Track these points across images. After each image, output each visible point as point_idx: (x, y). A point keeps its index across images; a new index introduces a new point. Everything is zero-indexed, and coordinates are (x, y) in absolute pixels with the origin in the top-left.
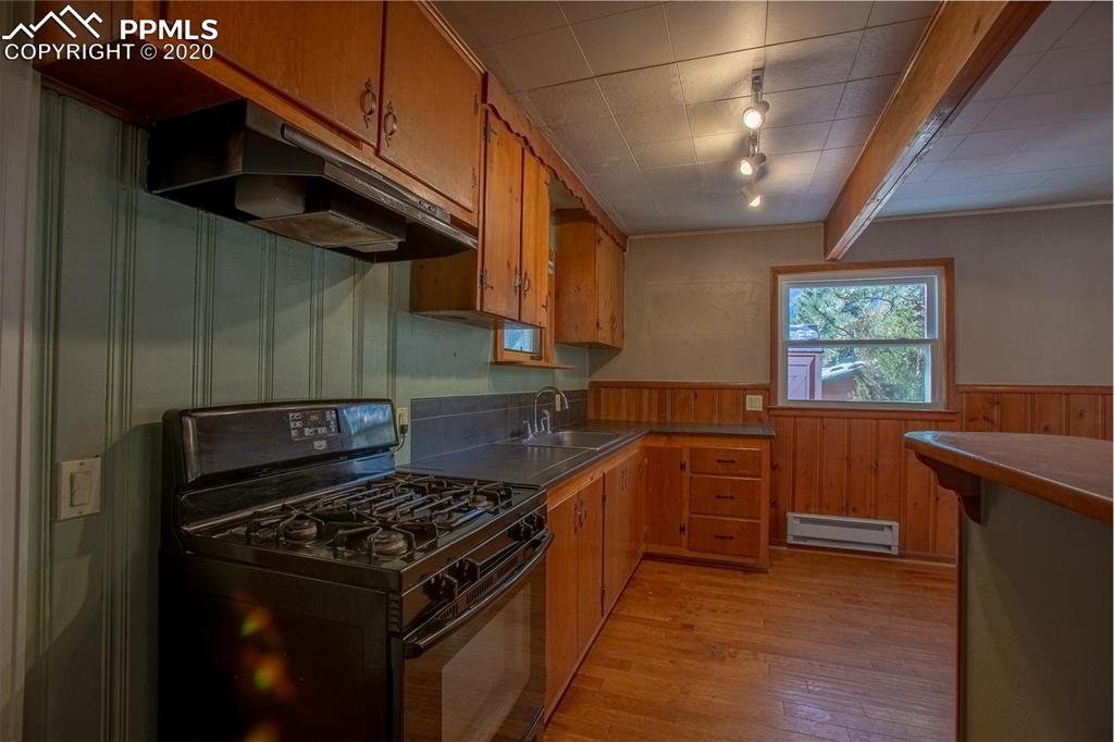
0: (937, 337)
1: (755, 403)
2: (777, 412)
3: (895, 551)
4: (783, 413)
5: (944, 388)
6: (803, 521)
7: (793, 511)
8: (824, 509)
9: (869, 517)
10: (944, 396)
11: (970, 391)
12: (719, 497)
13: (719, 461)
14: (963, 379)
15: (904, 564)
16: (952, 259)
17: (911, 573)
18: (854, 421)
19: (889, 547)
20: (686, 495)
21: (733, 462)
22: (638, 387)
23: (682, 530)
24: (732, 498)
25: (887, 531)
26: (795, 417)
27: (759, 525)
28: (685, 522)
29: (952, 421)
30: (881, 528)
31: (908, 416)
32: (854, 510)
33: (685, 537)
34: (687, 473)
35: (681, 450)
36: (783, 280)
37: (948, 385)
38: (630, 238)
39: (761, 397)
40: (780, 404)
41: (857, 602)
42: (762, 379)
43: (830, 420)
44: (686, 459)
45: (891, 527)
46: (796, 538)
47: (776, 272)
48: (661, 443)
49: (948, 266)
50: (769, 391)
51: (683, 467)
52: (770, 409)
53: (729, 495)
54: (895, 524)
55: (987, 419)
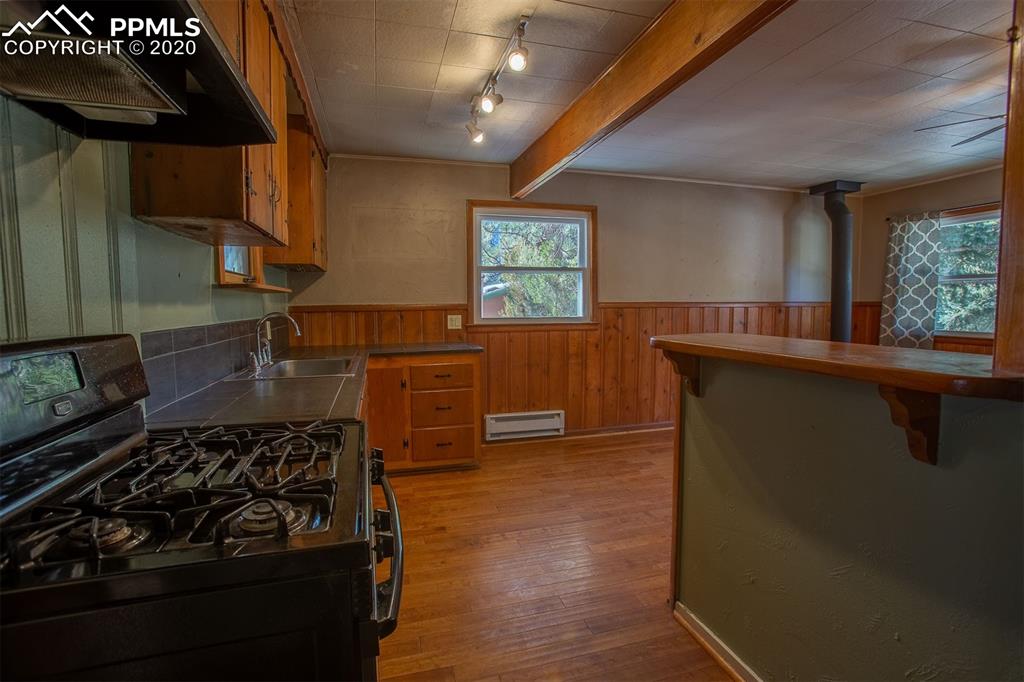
0: (586, 266)
1: (455, 322)
2: (475, 329)
3: (562, 432)
4: (479, 329)
5: (591, 305)
6: (497, 420)
7: (489, 413)
9: (543, 410)
10: (591, 311)
11: (607, 307)
12: (438, 409)
13: (437, 376)
14: (603, 298)
15: (569, 441)
16: (596, 207)
17: (577, 446)
18: (533, 333)
19: (558, 430)
20: (408, 412)
21: (449, 376)
23: (406, 444)
24: (449, 408)
25: (556, 418)
26: (488, 333)
27: (473, 428)
28: (408, 437)
29: (596, 330)
30: (552, 416)
32: (534, 405)
33: (408, 451)
34: (408, 391)
35: (401, 369)
36: (477, 212)
37: (593, 302)
38: (331, 155)
39: (460, 316)
40: (475, 323)
41: (553, 475)
42: (462, 301)
43: (515, 334)
44: (406, 377)
45: (559, 414)
46: (493, 435)
47: (472, 204)
48: (382, 364)
49: (593, 212)
50: (466, 311)
51: (403, 385)
52: (468, 327)
53: (446, 406)
54: (562, 412)
55: (615, 327)
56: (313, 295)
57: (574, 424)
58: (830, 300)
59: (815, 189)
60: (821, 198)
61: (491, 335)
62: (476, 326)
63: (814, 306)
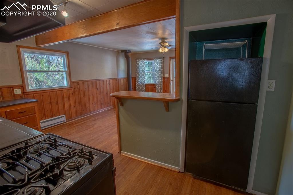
0: (66, 70)
1: (18, 91)
2: (28, 93)
3: (65, 121)
4: (30, 93)
5: (69, 82)
9: (58, 116)
10: (69, 84)
11: (74, 82)
13: (19, 113)
14: (72, 80)
15: (68, 123)
16: (68, 52)
17: (71, 124)
18: (51, 92)
19: (64, 121)
21: (25, 112)
24: (27, 123)
26: (33, 94)
27: (38, 127)
29: (72, 89)
31: (63, 89)
32: (54, 115)
36: (22, 50)
37: (70, 82)
39: (20, 89)
40: (27, 91)
42: (20, 83)
43: (44, 93)
45: (63, 116)
49: (67, 54)
50: (23, 87)
52: (24, 93)
53: (25, 123)
54: (65, 115)
55: (77, 88)
57: (69, 118)
58: (127, 77)
59: (122, 51)
60: (124, 53)
61: (35, 95)
62: (29, 92)
63: (123, 78)
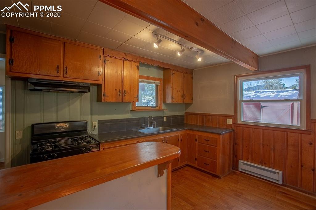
0: (302, 99)
1: (230, 121)
2: (237, 125)
3: (280, 183)
4: (239, 125)
5: (305, 120)
6: (245, 164)
7: (242, 160)
8: (253, 161)
9: (271, 167)
10: (305, 123)
12: (205, 151)
13: (205, 140)
14: (314, 117)
15: (284, 189)
16: (309, 65)
19: (278, 181)
20: (197, 149)
21: (209, 141)
22: (196, 114)
23: (196, 159)
24: (209, 152)
25: (277, 174)
26: (243, 127)
27: (216, 162)
28: (197, 157)
29: (309, 134)
30: (275, 173)
31: (287, 130)
32: (265, 163)
33: (197, 162)
34: (197, 142)
35: (195, 135)
36: (240, 79)
37: (307, 118)
38: (194, 70)
39: (232, 119)
40: (239, 122)
43: (255, 129)
44: (197, 138)
45: (278, 173)
46: (242, 169)
47: (237, 77)
48: (191, 132)
49: (308, 68)
50: (234, 117)
51: (196, 140)
52: (235, 124)
53: (208, 151)
54: (281, 172)
56: (190, 110)
61: (244, 128)
